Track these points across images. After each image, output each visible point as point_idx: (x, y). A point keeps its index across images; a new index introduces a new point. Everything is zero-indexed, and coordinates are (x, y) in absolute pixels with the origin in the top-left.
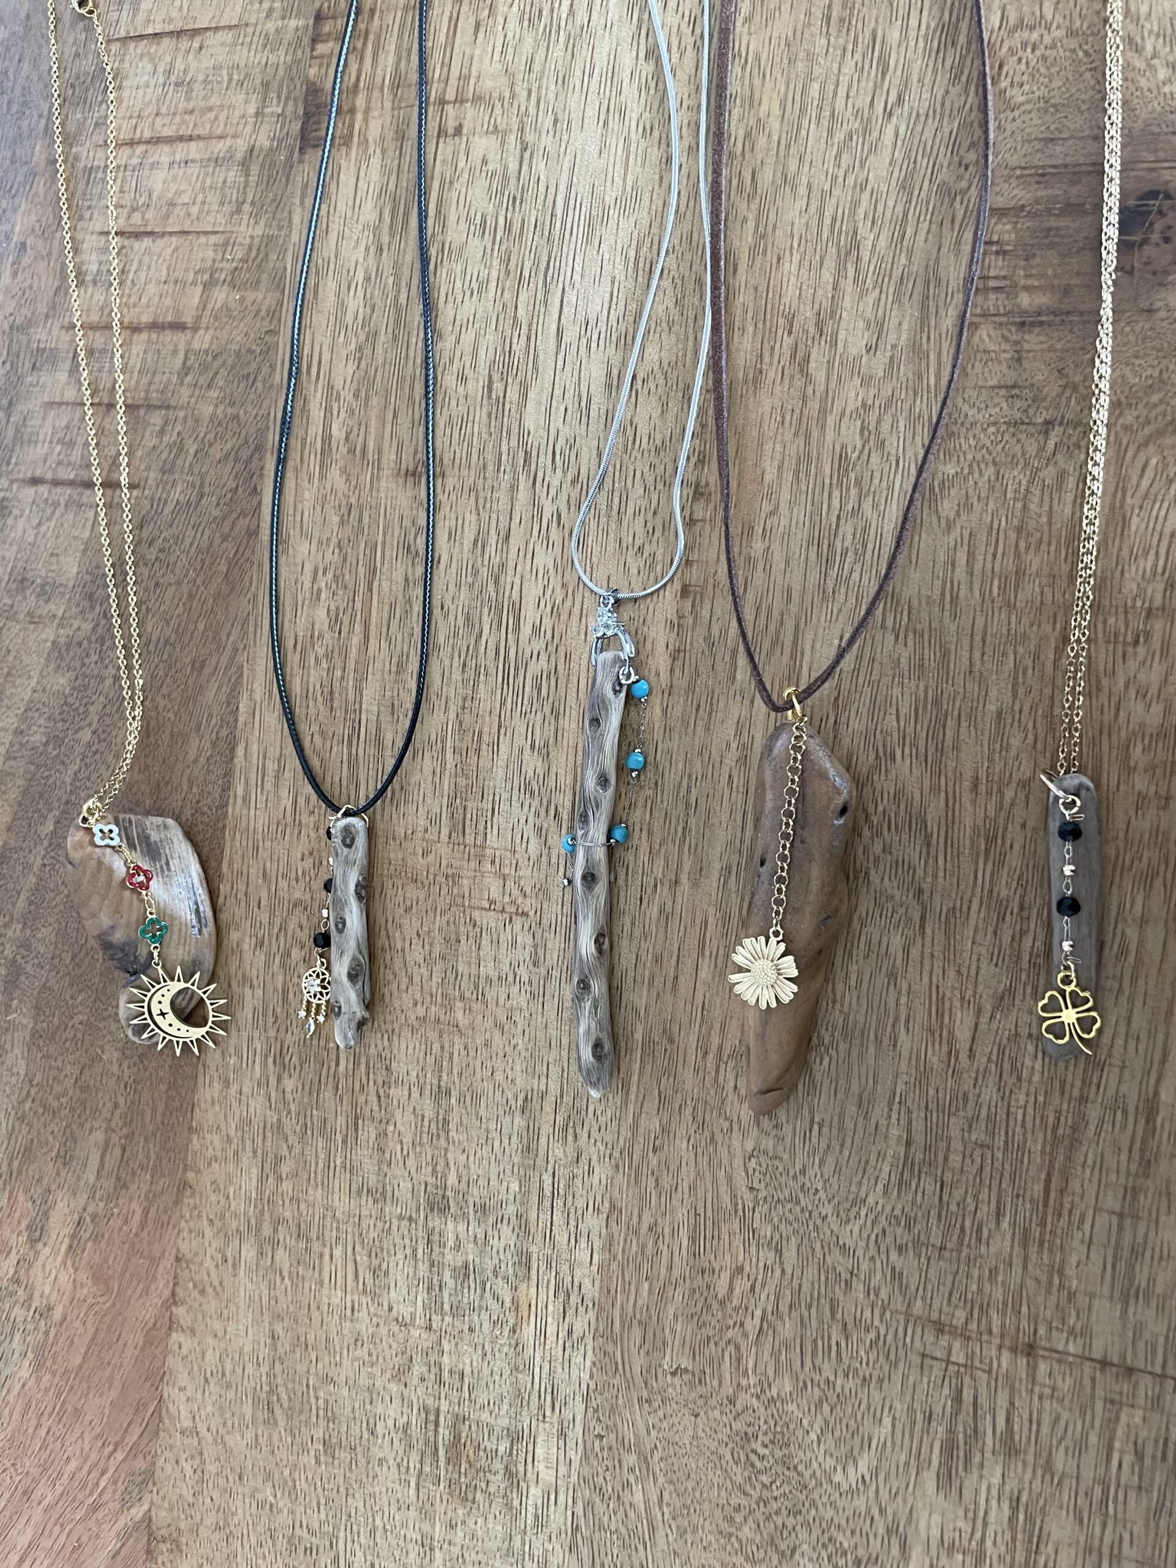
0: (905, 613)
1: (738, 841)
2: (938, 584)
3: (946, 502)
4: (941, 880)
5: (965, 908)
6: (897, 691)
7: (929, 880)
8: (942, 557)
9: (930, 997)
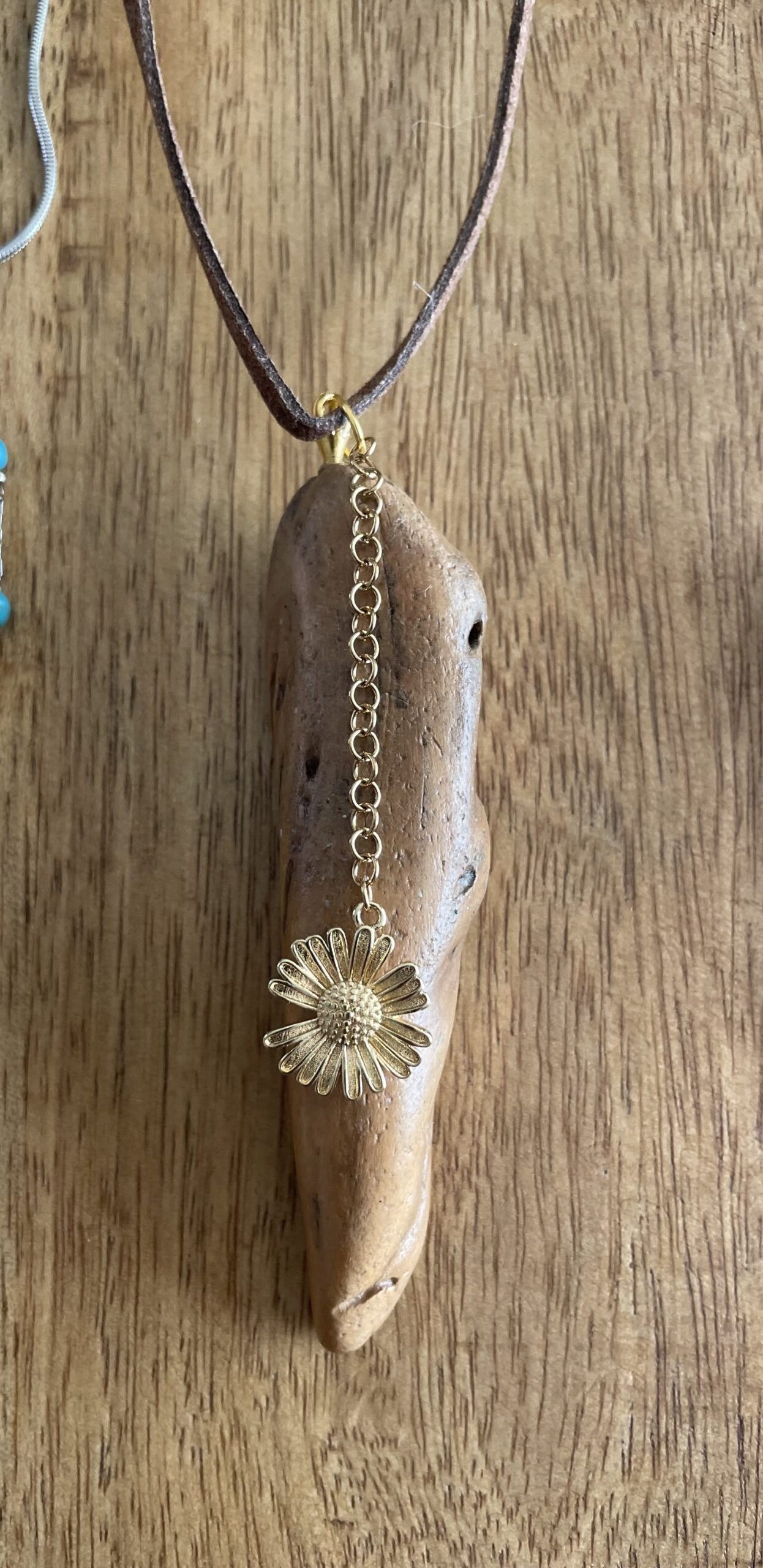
0: (517, 271)
1: (230, 757)
2: (572, 214)
3: (564, 67)
4: (653, 784)
5: (709, 831)
6: (520, 419)
7: (631, 785)
8: (572, 163)
9: (665, 1026)
